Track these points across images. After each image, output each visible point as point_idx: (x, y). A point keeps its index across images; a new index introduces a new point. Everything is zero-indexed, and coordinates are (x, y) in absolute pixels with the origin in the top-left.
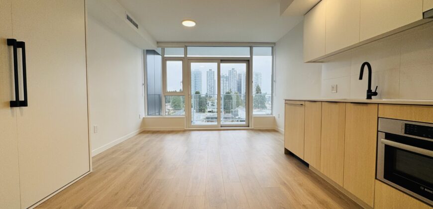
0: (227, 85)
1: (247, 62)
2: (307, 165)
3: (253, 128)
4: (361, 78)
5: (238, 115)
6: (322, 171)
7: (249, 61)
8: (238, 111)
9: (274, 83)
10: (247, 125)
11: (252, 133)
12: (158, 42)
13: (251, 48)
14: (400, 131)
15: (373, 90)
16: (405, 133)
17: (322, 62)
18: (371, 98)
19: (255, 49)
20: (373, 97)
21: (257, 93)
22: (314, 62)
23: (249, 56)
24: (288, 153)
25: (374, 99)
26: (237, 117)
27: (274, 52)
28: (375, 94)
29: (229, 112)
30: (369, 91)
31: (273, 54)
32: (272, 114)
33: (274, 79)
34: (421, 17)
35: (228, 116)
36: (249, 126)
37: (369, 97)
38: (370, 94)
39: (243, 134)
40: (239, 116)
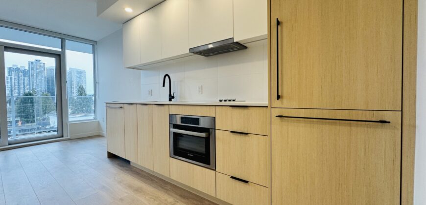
0: (26, 82)
2: (129, 162)
3: (69, 137)
4: (164, 86)
5: (49, 125)
6: (139, 164)
7: (59, 55)
8: (48, 119)
10: (60, 135)
11: (68, 143)
13: (63, 40)
14: (179, 122)
15: (172, 95)
16: (181, 123)
17: (141, 69)
18: (171, 101)
19: (68, 43)
20: (172, 100)
21: (81, 94)
22: (134, 68)
23: (60, 50)
24: (112, 156)
26: (48, 127)
27: (96, 51)
28: (173, 97)
29: (33, 122)
30: (170, 95)
31: (94, 53)
32: (95, 118)
33: (97, 81)
34: (188, 51)
35: (30, 128)
36: (63, 137)
37: (170, 100)
38: (171, 97)
39: (54, 147)
40: (51, 126)
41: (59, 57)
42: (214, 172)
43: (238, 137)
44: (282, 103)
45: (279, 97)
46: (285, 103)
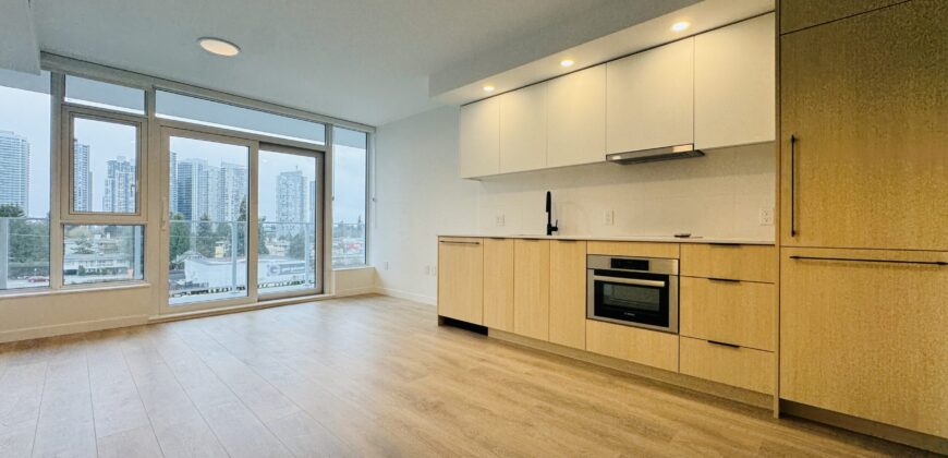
1: (319, 155)
3: (334, 294)
4: (548, 210)
7: (324, 153)
9: (373, 204)
10: (320, 290)
12: (44, 53)
13: (327, 127)
14: (607, 266)
15: (553, 225)
16: (612, 267)
18: (551, 234)
20: (553, 232)
23: (324, 144)
24: (453, 324)
25: (554, 235)
27: (370, 144)
28: (556, 229)
30: (549, 225)
31: (367, 147)
32: (367, 263)
33: (373, 195)
34: (603, 159)
36: (322, 292)
37: (549, 233)
38: (551, 229)
41: (323, 157)
42: (676, 337)
43: (722, 286)
44: (798, 241)
45: (793, 233)
46: (803, 240)
